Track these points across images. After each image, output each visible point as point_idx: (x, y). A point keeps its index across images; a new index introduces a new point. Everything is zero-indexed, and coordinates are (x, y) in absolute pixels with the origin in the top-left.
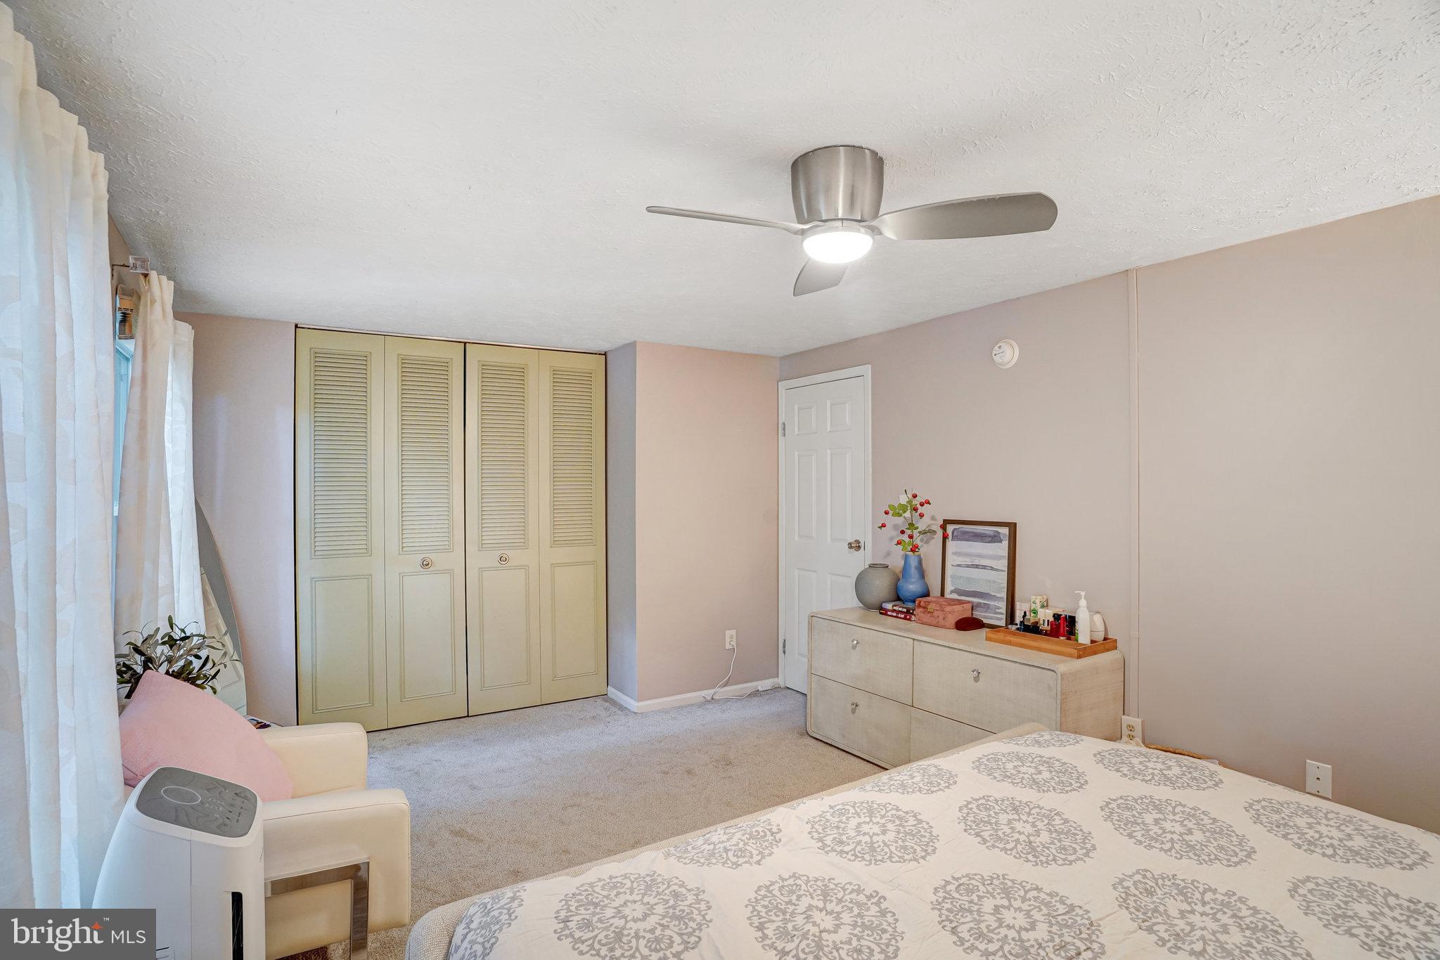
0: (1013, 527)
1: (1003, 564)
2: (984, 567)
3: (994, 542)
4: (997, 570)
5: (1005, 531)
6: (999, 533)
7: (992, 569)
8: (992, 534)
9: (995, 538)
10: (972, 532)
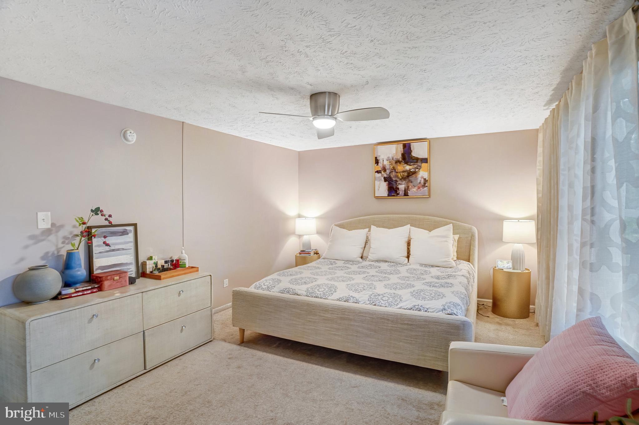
0: (135, 225)
1: (132, 246)
2: (118, 250)
3: (124, 235)
4: (126, 249)
5: (131, 228)
6: (126, 230)
7: (123, 249)
8: (122, 231)
9: (124, 233)
10: (109, 232)
